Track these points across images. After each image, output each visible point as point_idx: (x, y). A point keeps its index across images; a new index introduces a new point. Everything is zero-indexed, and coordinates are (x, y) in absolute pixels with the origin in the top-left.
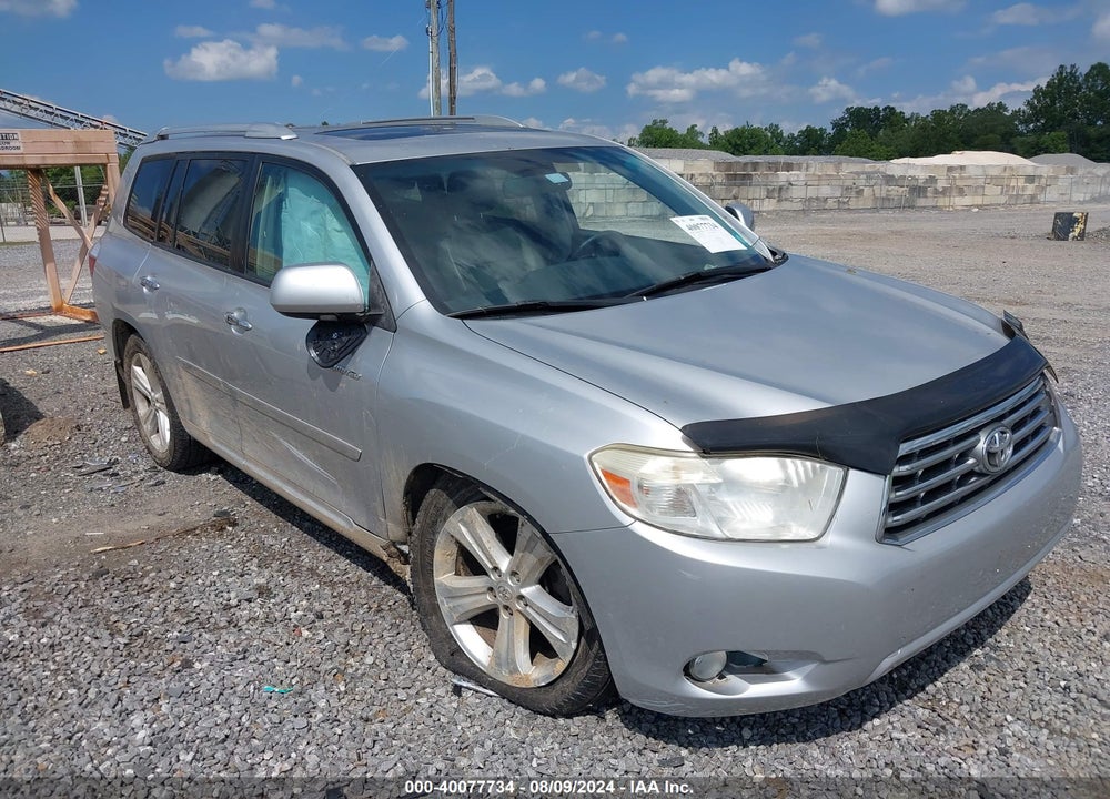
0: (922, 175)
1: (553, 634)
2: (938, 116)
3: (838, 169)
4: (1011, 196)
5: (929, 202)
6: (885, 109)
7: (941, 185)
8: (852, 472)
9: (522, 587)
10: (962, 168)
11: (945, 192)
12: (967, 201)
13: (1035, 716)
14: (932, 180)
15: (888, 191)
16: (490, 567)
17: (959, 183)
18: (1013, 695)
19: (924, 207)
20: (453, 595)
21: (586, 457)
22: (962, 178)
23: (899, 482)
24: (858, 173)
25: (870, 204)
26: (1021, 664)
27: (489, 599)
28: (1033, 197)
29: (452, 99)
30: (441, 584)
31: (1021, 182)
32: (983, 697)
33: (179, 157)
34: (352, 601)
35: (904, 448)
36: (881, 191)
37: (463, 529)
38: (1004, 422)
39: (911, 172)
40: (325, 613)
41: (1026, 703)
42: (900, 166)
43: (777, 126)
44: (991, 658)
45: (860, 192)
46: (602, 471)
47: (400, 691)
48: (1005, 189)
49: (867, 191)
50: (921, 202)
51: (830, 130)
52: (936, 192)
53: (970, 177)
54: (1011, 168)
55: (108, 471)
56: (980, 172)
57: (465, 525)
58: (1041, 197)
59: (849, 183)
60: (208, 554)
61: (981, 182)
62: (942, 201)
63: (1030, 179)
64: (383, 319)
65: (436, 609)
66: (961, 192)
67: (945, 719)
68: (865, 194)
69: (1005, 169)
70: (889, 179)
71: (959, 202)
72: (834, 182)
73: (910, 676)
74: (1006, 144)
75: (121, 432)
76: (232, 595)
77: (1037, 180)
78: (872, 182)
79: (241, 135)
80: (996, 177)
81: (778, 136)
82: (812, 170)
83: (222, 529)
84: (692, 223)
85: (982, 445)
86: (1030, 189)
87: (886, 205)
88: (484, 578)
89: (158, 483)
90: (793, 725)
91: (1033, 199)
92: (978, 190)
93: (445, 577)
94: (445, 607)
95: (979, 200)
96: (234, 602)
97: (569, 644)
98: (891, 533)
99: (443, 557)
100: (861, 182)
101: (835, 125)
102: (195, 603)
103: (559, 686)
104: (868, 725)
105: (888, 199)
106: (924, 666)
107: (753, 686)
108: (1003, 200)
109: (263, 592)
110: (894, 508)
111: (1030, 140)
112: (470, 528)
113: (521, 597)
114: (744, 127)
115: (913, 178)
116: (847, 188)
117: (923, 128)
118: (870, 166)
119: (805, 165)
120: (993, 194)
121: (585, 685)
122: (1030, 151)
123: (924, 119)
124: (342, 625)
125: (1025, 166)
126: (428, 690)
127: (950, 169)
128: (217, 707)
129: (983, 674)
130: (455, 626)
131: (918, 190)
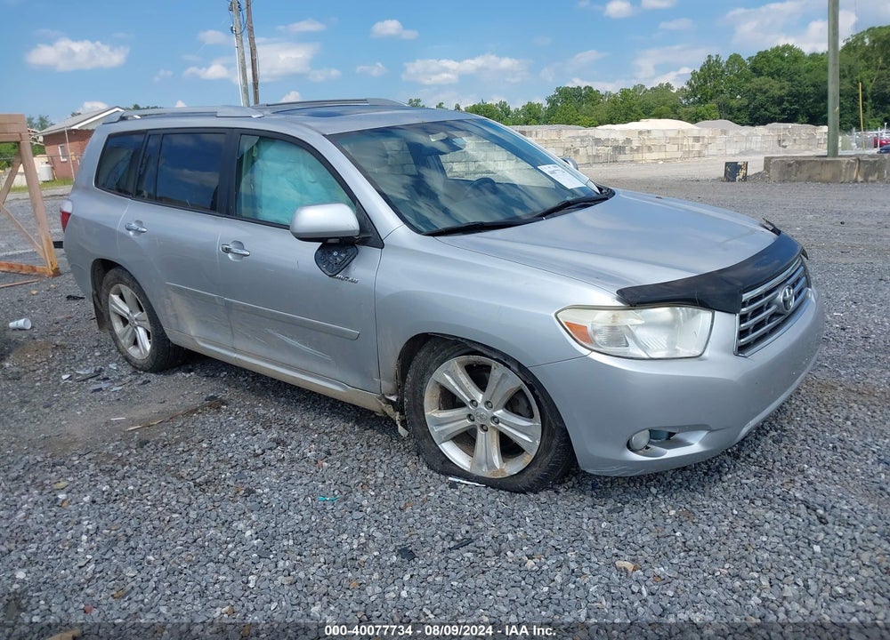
0: (621, 138)
1: (522, 438)
2: (625, 93)
3: (559, 134)
4: (685, 152)
5: (627, 157)
6: (585, 88)
7: (635, 144)
8: (716, 312)
9: (494, 411)
10: (649, 131)
11: (638, 150)
12: (654, 156)
13: (821, 464)
14: (628, 141)
15: (597, 150)
16: (469, 400)
17: (648, 143)
18: (804, 454)
19: (624, 162)
20: (440, 423)
21: (553, 315)
22: (650, 139)
23: (743, 319)
24: (573, 137)
25: (585, 160)
26: (803, 437)
27: (468, 423)
28: (699, 152)
29: (256, 85)
30: (430, 417)
31: (691, 142)
32: (786, 458)
33: (150, 132)
34: (347, 442)
35: (746, 296)
36: (592, 150)
37: (448, 377)
38: (788, 282)
39: (612, 136)
40: (331, 451)
41: (813, 457)
42: (604, 131)
43: (505, 103)
44: (783, 436)
45: (576, 152)
46: (566, 323)
47: (414, 491)
48: (680, 148)
49: (582, 151)
50: (622, 157)
51: (546, 105)
52: (632, 149)
53: (655, 139)
54: (683, 131)
55: (98, 377)
56: (662, 135)
57: (449, 374)
58: (706, 152)
59: (568, 145)
60: (218, 424)
61: (663, 142)
62: (637, 157)
63: (697, 139)
64: (372, 240)
65: (428, 434)
66: (649, 149)
67: (770, 470)
68: (580, 153)
69: (679, 132)
70: (598, 141)
71: (649, 156)
72: (557, 145)
73: (739, 450)
74: (674, 112)
75: (92, 349)
76: (256, 447)
77: (701, 140)
78: (585, 144)
79: (213, 115)
80: (674, 138)
81: (507, 112)
82: (540, 136)
83: (219, 408)
84: (550, 170)
85: (780, 297)
86: (697, 147)
87: (597, 160)
88: (465, 409)
89: (145, 383)
90: (680, 484)
91: (700, 154)
92: (661, 148)
93: (432, 413)
94: (435, 431)
95: (663, 155)
96: (259, 451)
97: (534, 442)
98: (742, 349)
99: (430, 397)
100: (577, 144)
101: (549, 101)
102: (230, 455)
103: (529, 472)
104: (725, 478)
105: (597, 156)
106: (746, 444)
107: (668, 451)
108: (679, 154)
109: (278, 442)
110: (742, 334)
111: (690, 110)
112: (452, 375)
113: (494, 417)
114: (479, 104)
115: (615, 140)
116: (567, 149)
117: (614, 102)
118: (582, 131)
119: (534, 133)
120: (672, 152)
121: (550, 467)
122: (694, 119)
123: (614, 96)
124: (348, 457)
125: (692, 129)
126: (432, 488)
127: (640, 133)
128: (291, 513)
129: (782, 445)
130: (443, 444)
131: (619, 149)
